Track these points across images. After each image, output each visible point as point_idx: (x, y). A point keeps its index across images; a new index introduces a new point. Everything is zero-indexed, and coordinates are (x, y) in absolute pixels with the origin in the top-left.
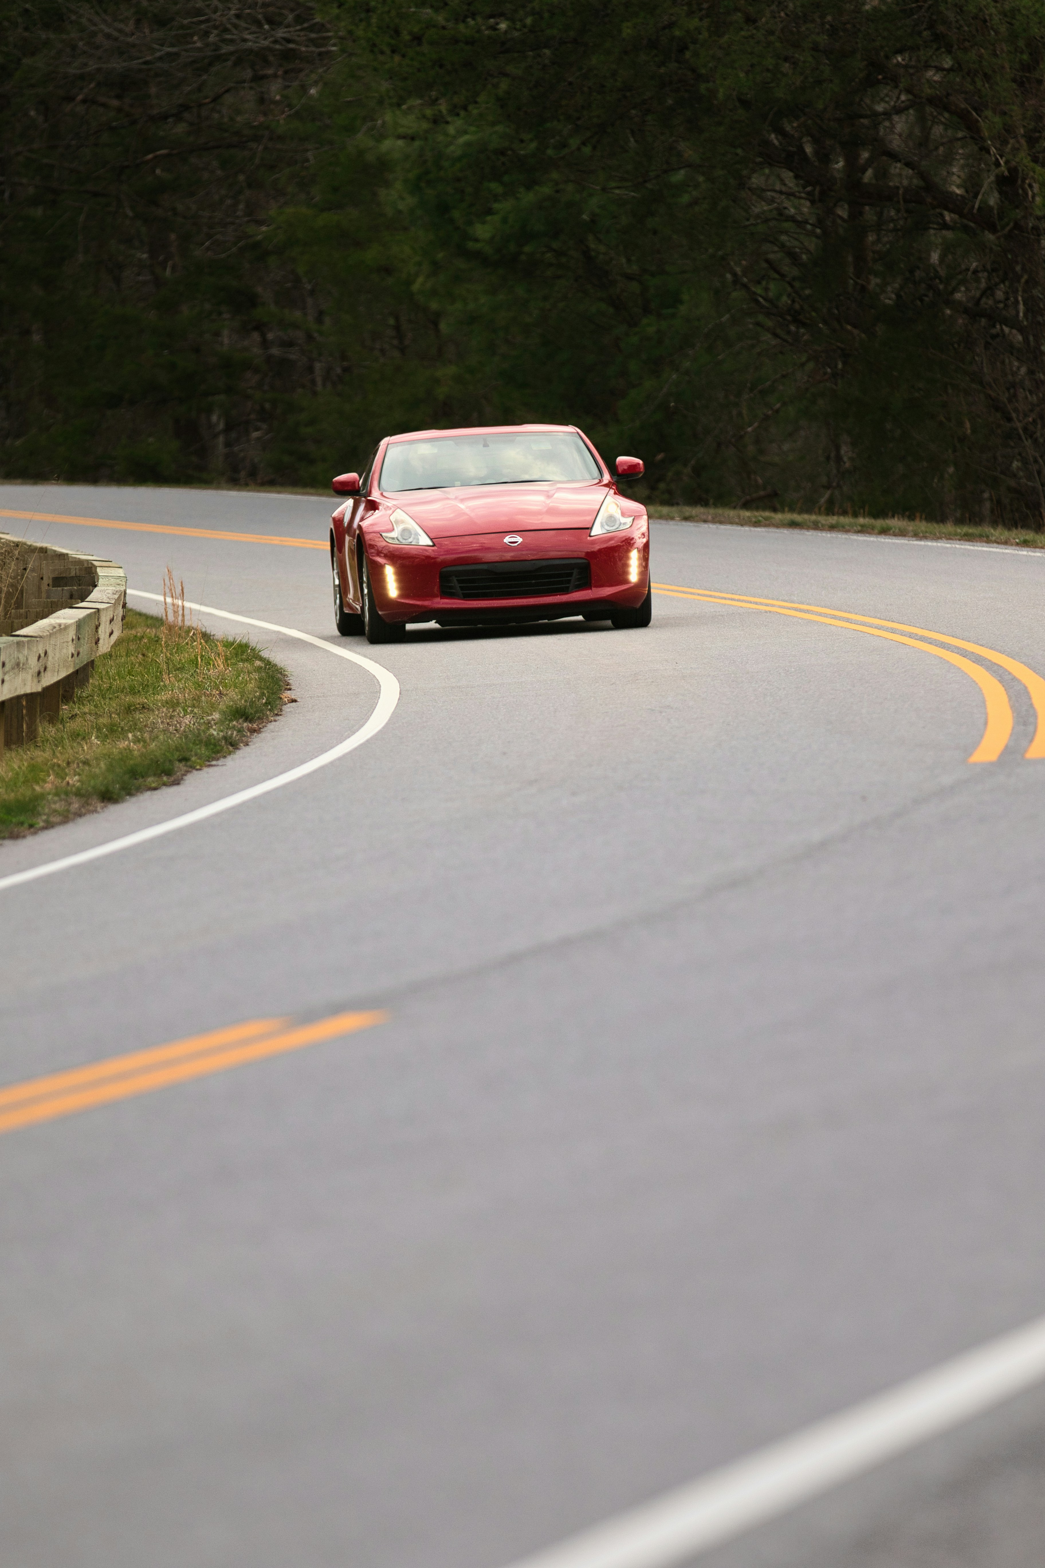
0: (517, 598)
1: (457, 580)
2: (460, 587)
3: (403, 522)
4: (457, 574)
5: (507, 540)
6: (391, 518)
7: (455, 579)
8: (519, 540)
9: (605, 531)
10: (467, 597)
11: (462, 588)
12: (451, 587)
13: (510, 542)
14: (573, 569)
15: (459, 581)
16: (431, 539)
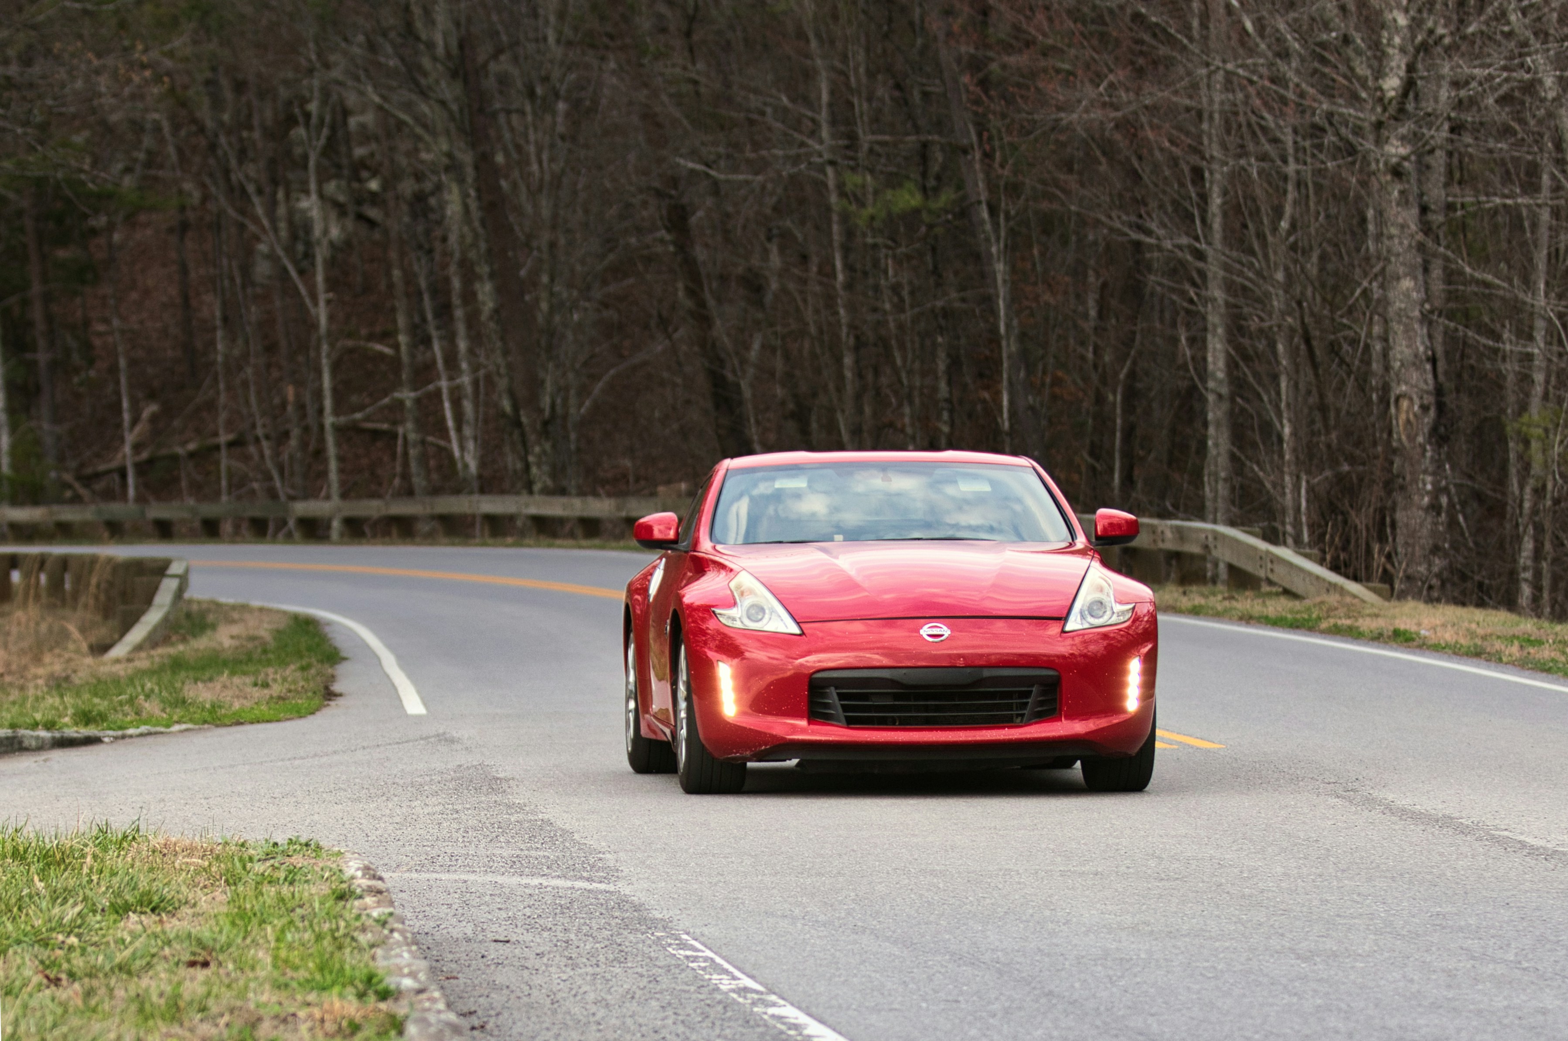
0: (937, 730)
1: (838, 694)
2: (843, 705)
3: (751, 592)
4: (838, 683)
5: (926, 631)
6: (731, 585)
7: (833, 691)
8: (946, 631)
9: (1086, 626)
10: (851, 722)
11: (845, 708)
12: (826, 705)
13: (930, 635)
14: (1031, 685)
15: (841, 696)
16: (798, 623)
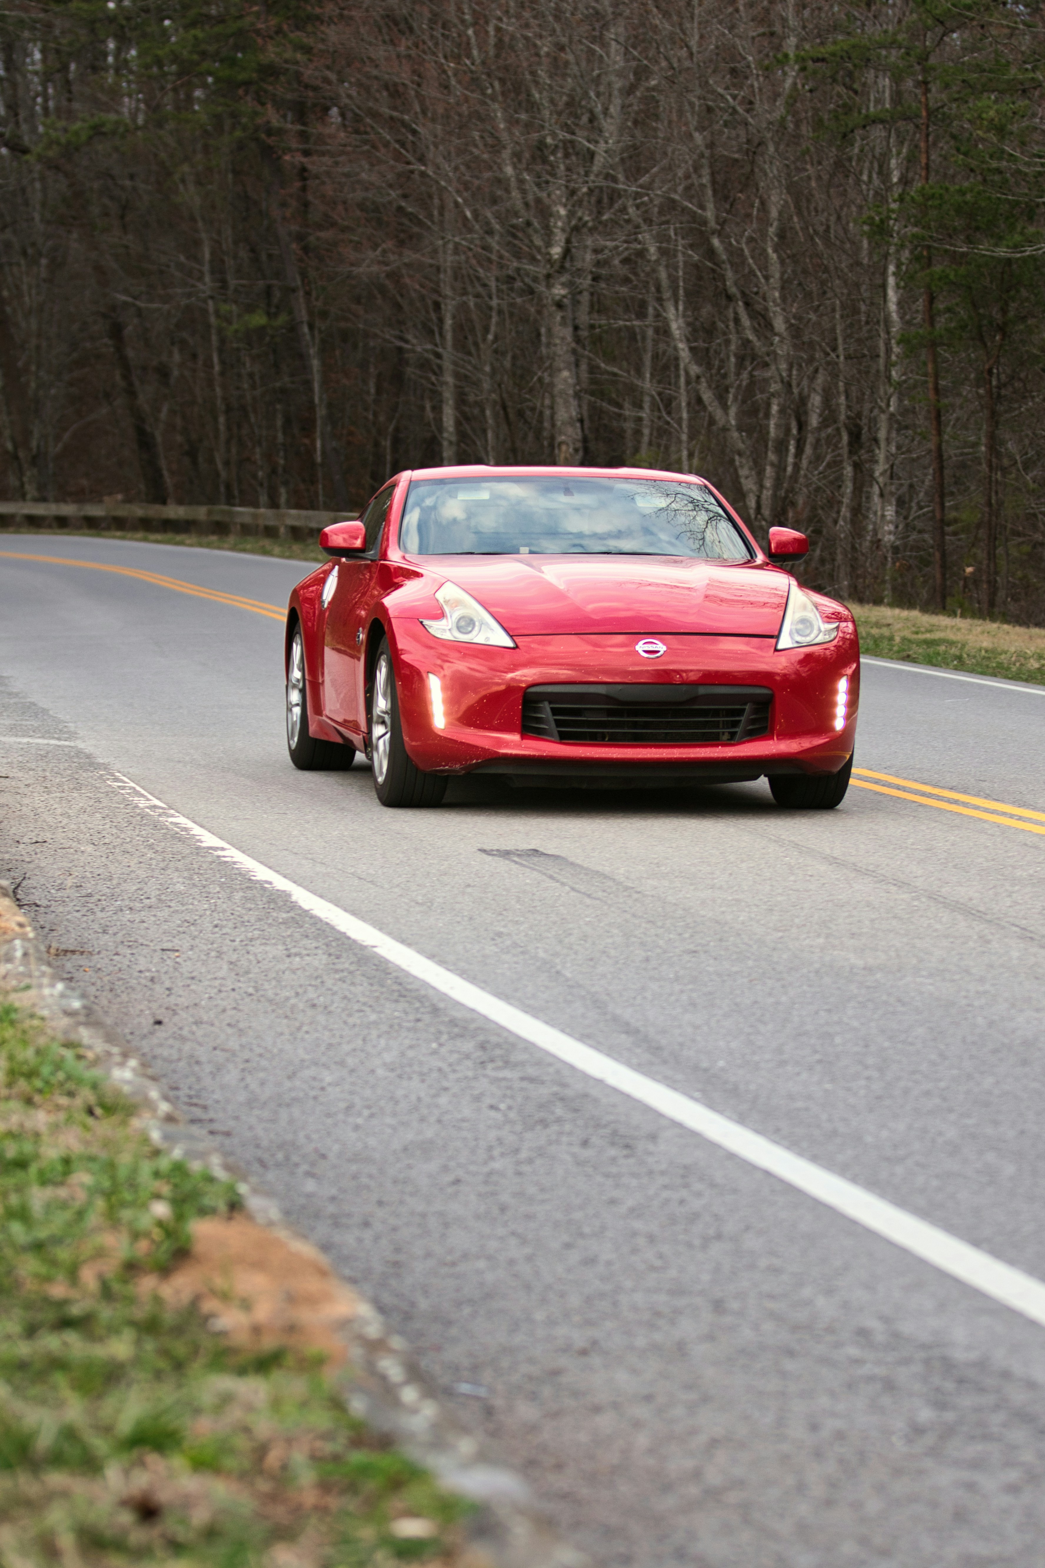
0: (651, 747)
1: (552, 709)
2: (556, 720)
3: (459, 603)
4: (552, 698)
5: (641, 647)
6: (438, 595)
7: (546, 706)
8: (661, 648)
9: (795, 644)
10: (564, 738)
11: (558, 723)
12: (539, 720)
13: (646, 652)
14: (745, 704)
15: (555, 711)
16: (511, 637)
